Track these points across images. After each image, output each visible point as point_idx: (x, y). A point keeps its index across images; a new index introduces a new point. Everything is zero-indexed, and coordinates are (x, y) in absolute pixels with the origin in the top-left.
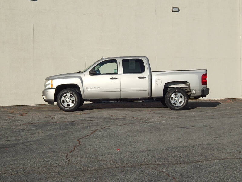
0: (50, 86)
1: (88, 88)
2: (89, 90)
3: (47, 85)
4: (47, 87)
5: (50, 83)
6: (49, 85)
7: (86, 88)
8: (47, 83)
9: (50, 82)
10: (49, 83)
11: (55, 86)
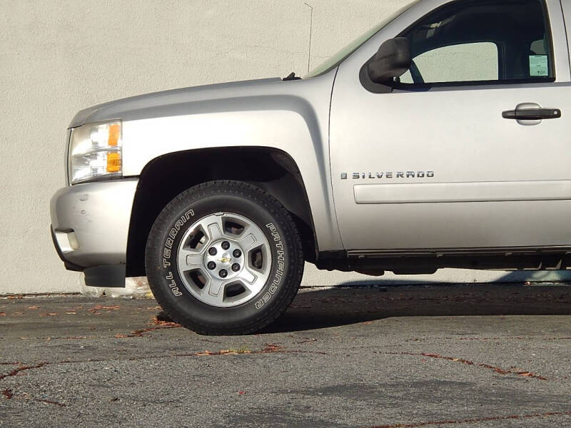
0: (101, 165)
1: (356, 176)
2: (362, 189)
3: (82, 160)
4: (82, 173)
5: (104, 144)
6: (93, 155)
7: (344, 177)
8: (82, 146)
9: (101, 135)
10: (95, 144)
11: (135, 164)
